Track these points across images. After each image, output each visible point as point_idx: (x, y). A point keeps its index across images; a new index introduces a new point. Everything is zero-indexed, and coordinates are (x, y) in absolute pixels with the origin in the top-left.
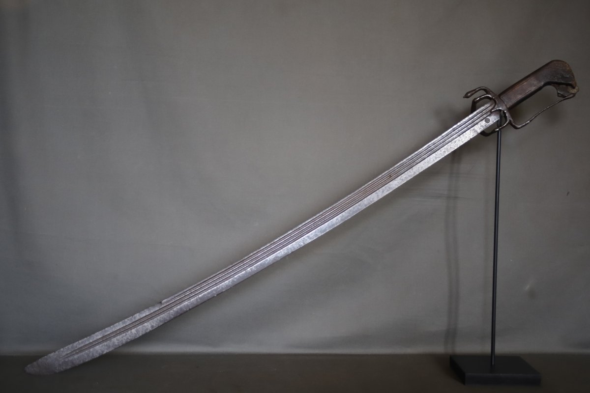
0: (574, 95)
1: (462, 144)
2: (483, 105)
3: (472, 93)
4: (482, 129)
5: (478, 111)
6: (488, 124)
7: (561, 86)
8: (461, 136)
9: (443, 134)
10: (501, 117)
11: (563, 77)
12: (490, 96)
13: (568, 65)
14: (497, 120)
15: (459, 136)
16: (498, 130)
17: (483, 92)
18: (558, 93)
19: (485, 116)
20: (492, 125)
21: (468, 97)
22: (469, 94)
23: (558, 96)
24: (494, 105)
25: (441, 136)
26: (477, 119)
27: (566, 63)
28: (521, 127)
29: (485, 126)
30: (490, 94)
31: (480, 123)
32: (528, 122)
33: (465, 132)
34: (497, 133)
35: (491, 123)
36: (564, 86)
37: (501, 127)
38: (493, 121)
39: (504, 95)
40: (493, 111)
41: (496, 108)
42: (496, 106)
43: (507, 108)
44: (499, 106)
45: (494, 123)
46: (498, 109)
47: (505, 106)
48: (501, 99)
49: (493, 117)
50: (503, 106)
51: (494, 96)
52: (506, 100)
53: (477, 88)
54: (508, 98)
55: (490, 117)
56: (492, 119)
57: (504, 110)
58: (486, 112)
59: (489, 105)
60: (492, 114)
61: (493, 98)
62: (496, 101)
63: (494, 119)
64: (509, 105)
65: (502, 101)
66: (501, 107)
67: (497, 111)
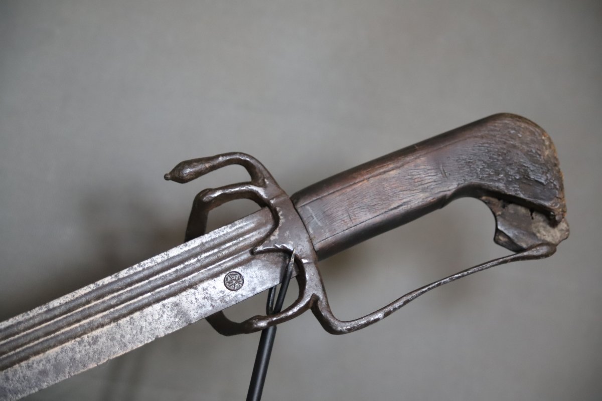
0: (552, 248)
1: (121, 353)
2: (229, 221)
3: (201, 167)
4: (209, 310)
5: (205, 238)
6: (233, 294)
7: (511, 208)
8: (122, 321)
9: (55, 303)
10: (285, 278)
11: (525, 179)
12: (261, 191)
13: (549, 139)
14: (269, 285)
15: (116, 320)
16: (263, 324)
17: (241, 174)
18: (498, 232)
19: (228, 262)
20: (248, 300)
21: (182, 180)
22: (188, 171)
23: (496, 241)
24: (269, 227)
25: (44, 309)
26: (198, 270)
27: (543, 132)
28: (349, 330)
29: (223, 299)
30: (264, 186)
31: (204, 285)
32: (380, 315)
33: (141, 308)
34: (259, 333)
35: (245, 292)
36: (522, 210)
37: (279, 318)
38: (256, 286)
39: (313, 201)
40: (260, 248)
41: (276, 241)
42: (274, 235)
43: (314, 248)
44: (286, 235)
45: (255, 292)
46: (279, 245)
47: (306, 240)
48: (299, 211)
49: (259, 273)
50: (300, 239)
51: (277, 197)
52: (315, 219)
53: (223, 155)
54: (324, 212)
55: (247, 269)
56: (252, 278)
57: (303, 256)
58: (236, 249)
59: (252, 225)
60: (255, 261)
61: (272, 202)
62: (279, 215)
63: (260, 280)
64: (320, 241)
65: (301, 220)
66: (292, 243)
67: (276, 254)
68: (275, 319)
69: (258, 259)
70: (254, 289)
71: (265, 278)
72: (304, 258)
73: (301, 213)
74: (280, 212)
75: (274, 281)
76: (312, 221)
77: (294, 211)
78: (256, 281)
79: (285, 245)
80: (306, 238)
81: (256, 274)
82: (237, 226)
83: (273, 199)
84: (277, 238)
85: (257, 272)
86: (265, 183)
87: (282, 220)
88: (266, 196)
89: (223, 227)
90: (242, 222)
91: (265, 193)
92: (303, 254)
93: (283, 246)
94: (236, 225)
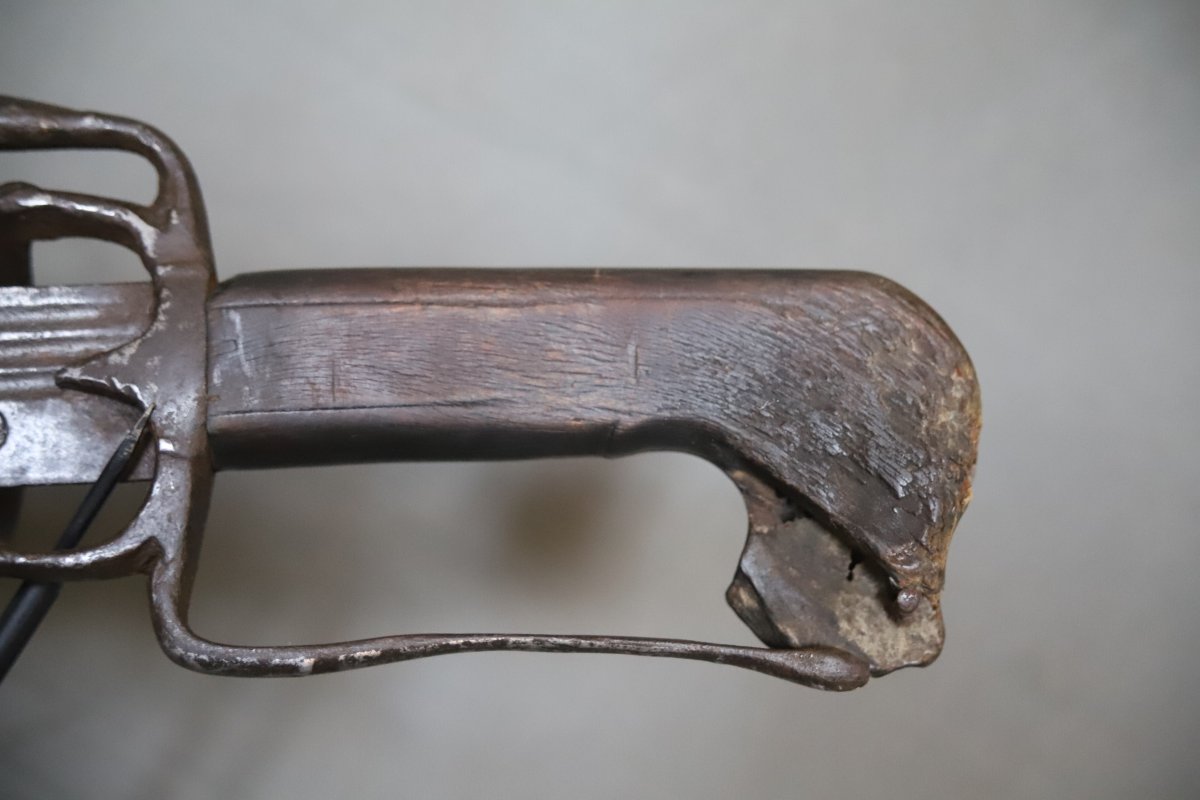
3: (26, 122)
7: (803, 527)
11: (857, 464)
12: (148, 236)
13: (973, 385)
18: (741, 577)
23: (731, 598)
24: (131, 332)
27: (962, 359)
32: (307, 662)
36: (833, 548)
37: (34, 561)
38: (32, 465)
39: (255, 306)
40: (75, 374)
41: (119, 370)
42: (121, 354)
43: (205, 425)
44: (149, 364)
45: (23, 480)
46: (121, 382)
47: (193, 395)
48: (210, 316)
49: (53, 436)
50: (180, 386)
51: (178, 264)
52: (241, 351)
53: (98, 115)
54: (271, 345)
55: (28, 414)
56: (31, 441)
57: (168, 432)
58: (24, 355)
59: (92, 314)
60: (57, 402)
61: (161, 271)
62: (160, 310)
63: (50, 454)
64: (228, 413)
65: (204, 343)
66: (155, 388)
67: (118, 406)
68: (22, 560)
69: (69, 400)
70: (23, 470)
71: (64, 453)
72: (168, 439)
73: (213, 324)
74: (165, 301)
75: (85, 471)
76: (230, 356)
77: (202, 313)
78: (36, 452)
79: (136, 389)
80: (197, 391)
81: (45, 435)
82: (52, 301)
83: (165, 265)
84: (125, 362)
85: (49, 431)
86: (168, 218)
87: (160, 325)
88: (155, 252)
89: (15, 289)
90: (68, 294)
91: (156, 245)
92: (169, 427)
93: (131, 390)
94: (49, 295)
